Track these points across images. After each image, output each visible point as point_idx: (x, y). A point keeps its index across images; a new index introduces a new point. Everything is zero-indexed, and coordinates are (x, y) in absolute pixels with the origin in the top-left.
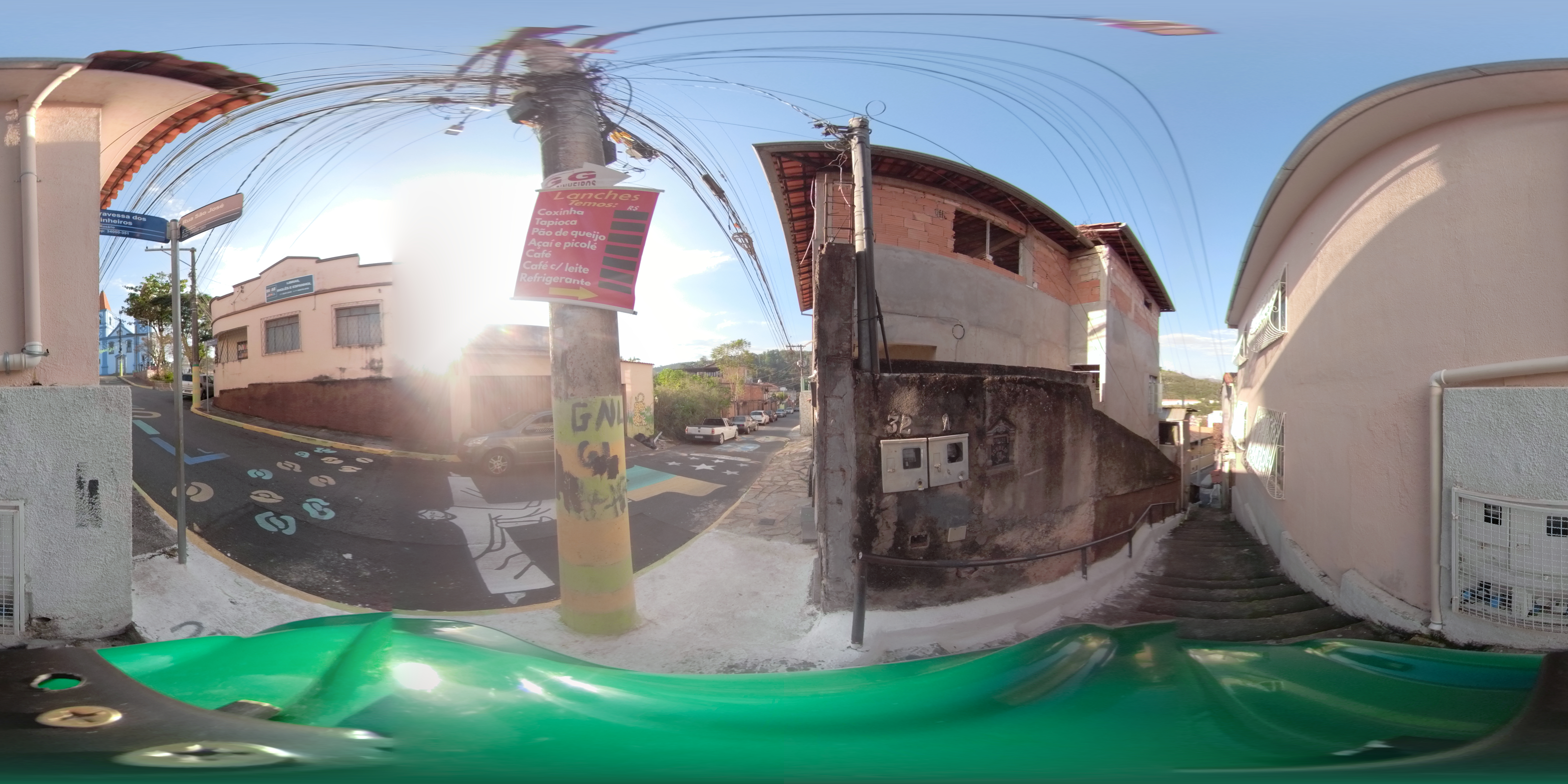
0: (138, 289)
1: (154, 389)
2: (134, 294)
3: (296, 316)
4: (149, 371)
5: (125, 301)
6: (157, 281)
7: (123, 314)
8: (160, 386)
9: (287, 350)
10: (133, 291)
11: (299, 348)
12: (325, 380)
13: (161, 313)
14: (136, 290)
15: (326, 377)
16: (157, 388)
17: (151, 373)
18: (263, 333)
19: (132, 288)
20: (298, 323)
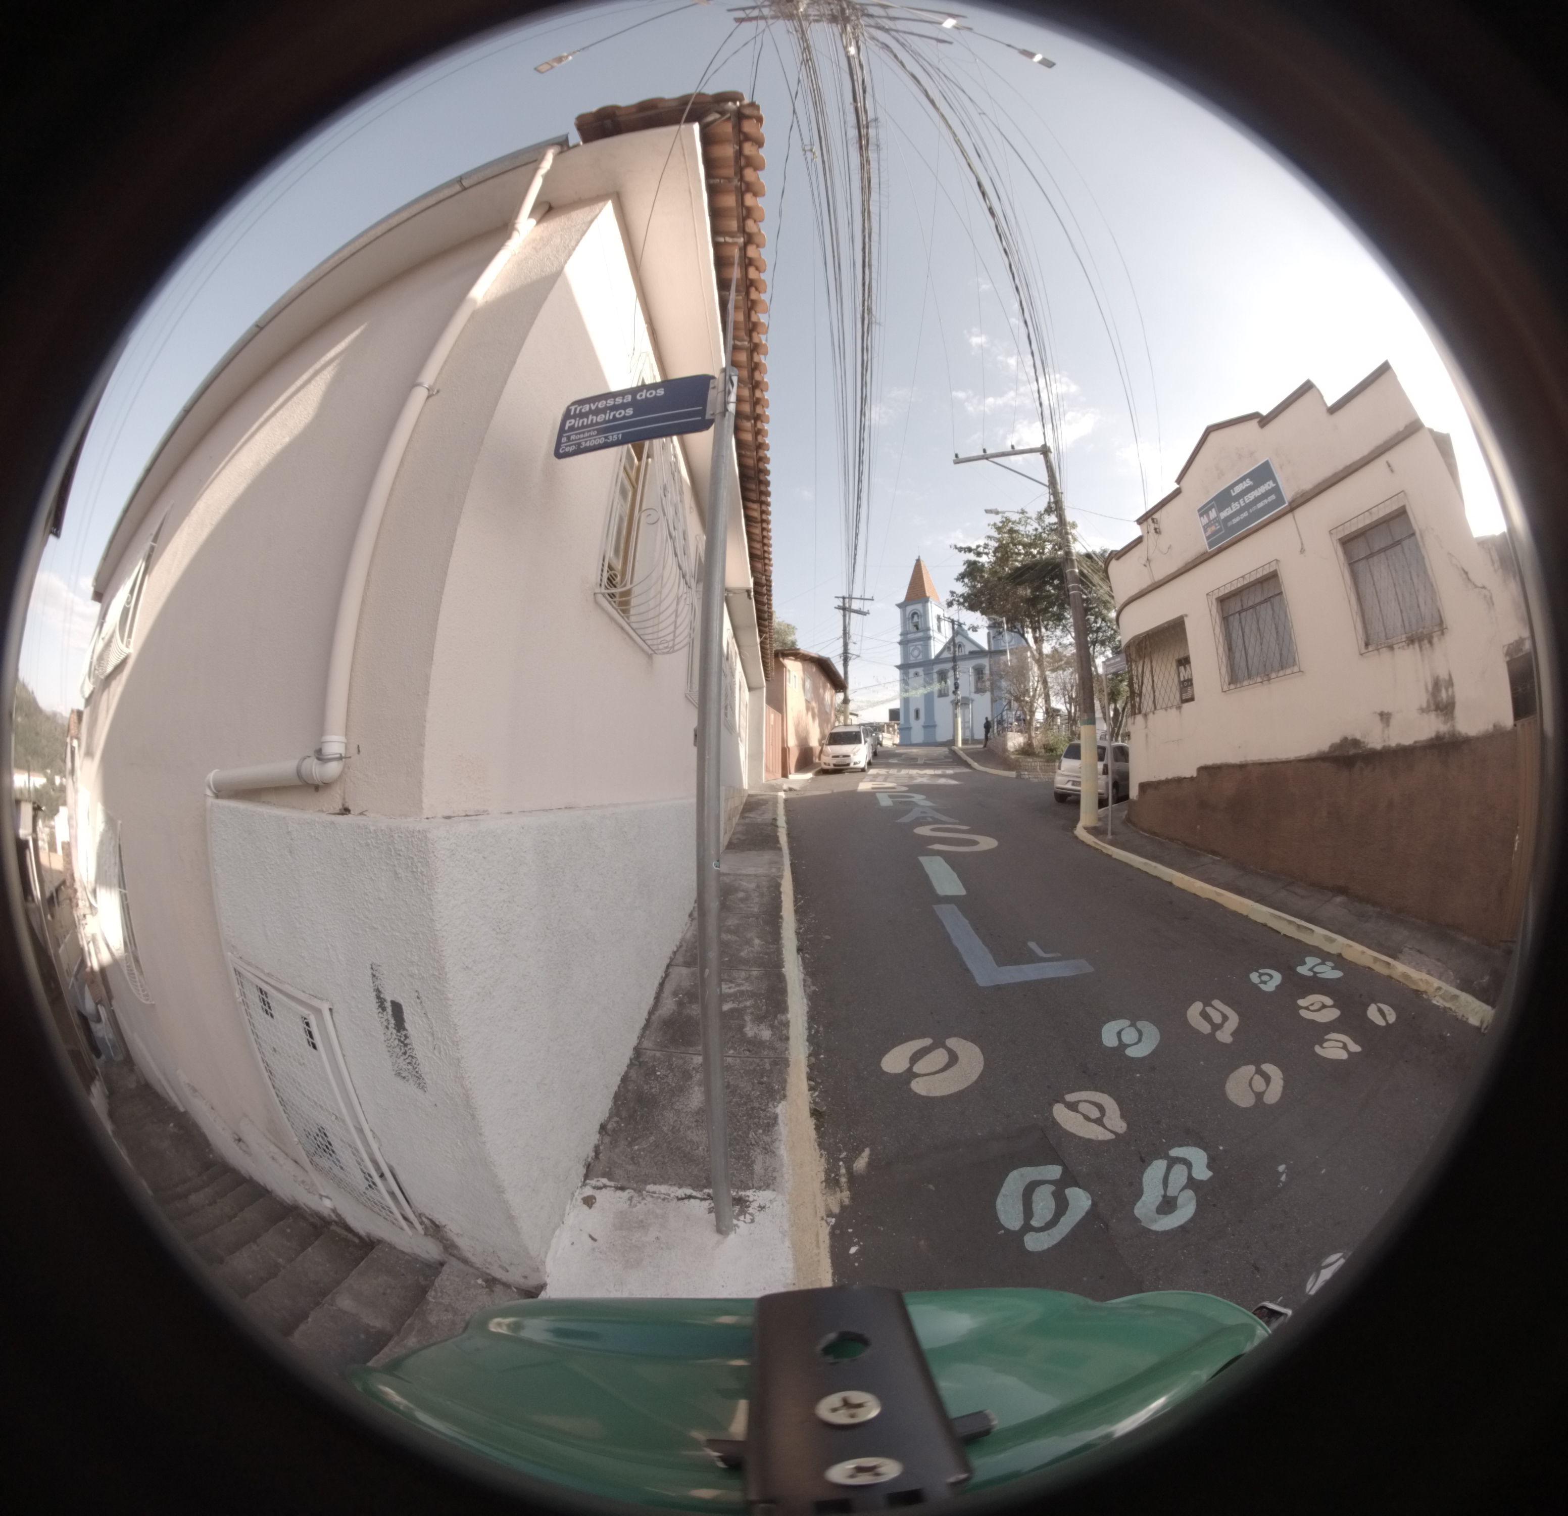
0: (981, 549)
1: (1019, 776)
2: (975, 563)
3: (1273, 577)
4: (1010, 735)
5: (957, 580)
6: (1017, 532)
7: (955, 607)
8: (1034, 770)
9: (1273, 670)
10: (972, 557)
11: (1294, 664)
12: (1352, 752)
13: (1032, 602)
14: (979, 554)
15: (1356, 743)
16: (1026, 775)
17: (1015, 740)
18: (1218, 630)
19: (969, 550)
20: (1281, 593)
